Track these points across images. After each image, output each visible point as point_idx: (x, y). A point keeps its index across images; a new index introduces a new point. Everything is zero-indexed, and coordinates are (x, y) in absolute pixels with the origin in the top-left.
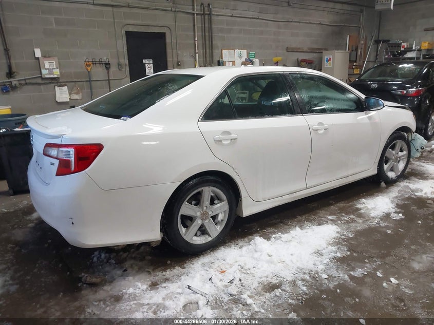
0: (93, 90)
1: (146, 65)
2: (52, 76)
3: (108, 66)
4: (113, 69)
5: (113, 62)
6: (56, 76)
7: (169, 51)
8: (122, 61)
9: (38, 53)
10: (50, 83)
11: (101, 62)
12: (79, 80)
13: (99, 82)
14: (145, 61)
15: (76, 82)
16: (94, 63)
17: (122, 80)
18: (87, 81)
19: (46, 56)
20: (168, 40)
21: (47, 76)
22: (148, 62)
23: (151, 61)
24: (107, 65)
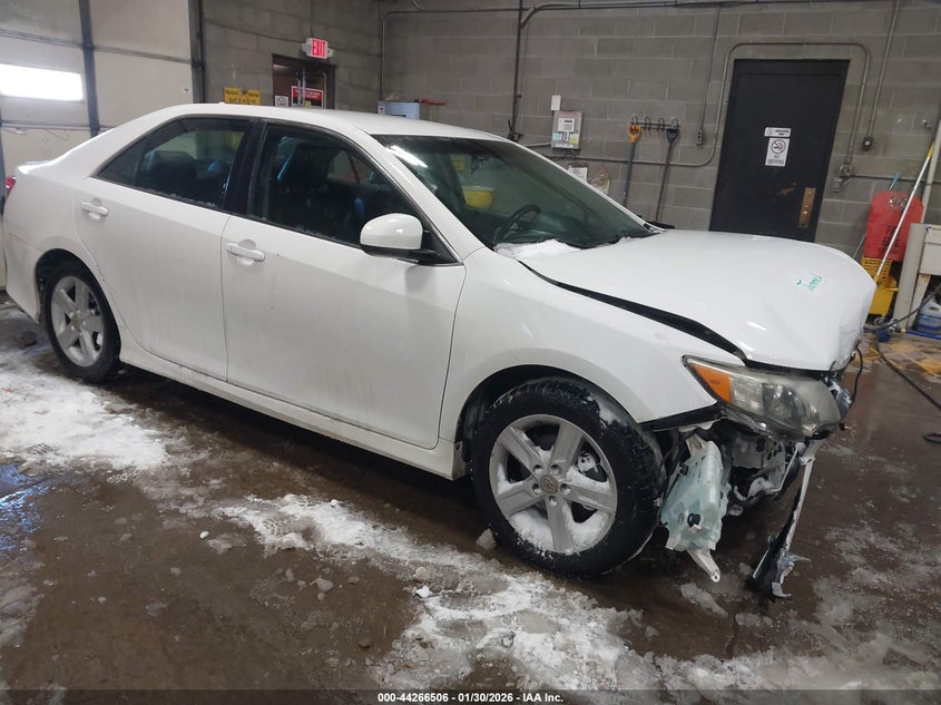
0: (632, 183)
1: (771, 140)
2: (565, 146)
3: (673, 136)
4: (685, 143)
5: (688, 129)
6: (571, 146)
7: (847, 109)
8: (709, 127)
9: (556, 104)
10: (563, 158)
11: (661, 127)
12: (612, 159)
13: (647, 168)
14: (768, 131)
15: (604, 161)
16: (647, 127)
17: (698, 169)
18: (624, 162)
19: (567, 108)
20: (852, 79)
21: (557, 146)
22: (777, 134)
23: (787, 132)
24: (673, 133)
